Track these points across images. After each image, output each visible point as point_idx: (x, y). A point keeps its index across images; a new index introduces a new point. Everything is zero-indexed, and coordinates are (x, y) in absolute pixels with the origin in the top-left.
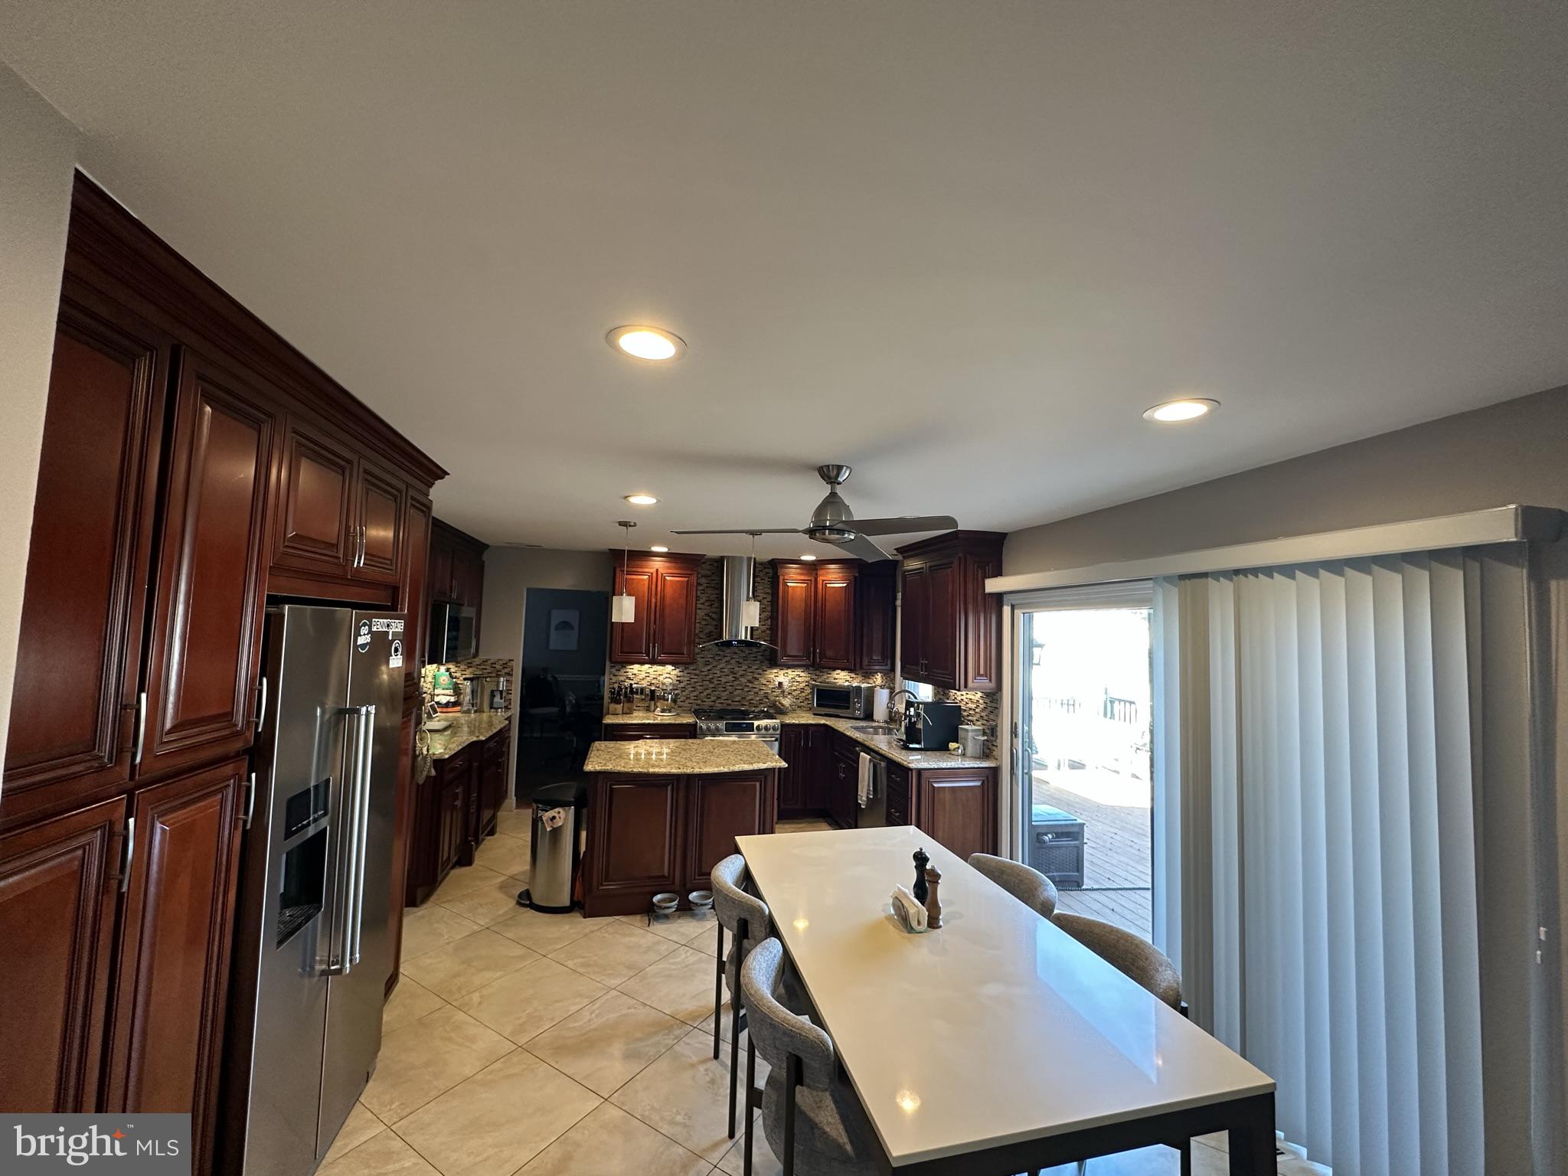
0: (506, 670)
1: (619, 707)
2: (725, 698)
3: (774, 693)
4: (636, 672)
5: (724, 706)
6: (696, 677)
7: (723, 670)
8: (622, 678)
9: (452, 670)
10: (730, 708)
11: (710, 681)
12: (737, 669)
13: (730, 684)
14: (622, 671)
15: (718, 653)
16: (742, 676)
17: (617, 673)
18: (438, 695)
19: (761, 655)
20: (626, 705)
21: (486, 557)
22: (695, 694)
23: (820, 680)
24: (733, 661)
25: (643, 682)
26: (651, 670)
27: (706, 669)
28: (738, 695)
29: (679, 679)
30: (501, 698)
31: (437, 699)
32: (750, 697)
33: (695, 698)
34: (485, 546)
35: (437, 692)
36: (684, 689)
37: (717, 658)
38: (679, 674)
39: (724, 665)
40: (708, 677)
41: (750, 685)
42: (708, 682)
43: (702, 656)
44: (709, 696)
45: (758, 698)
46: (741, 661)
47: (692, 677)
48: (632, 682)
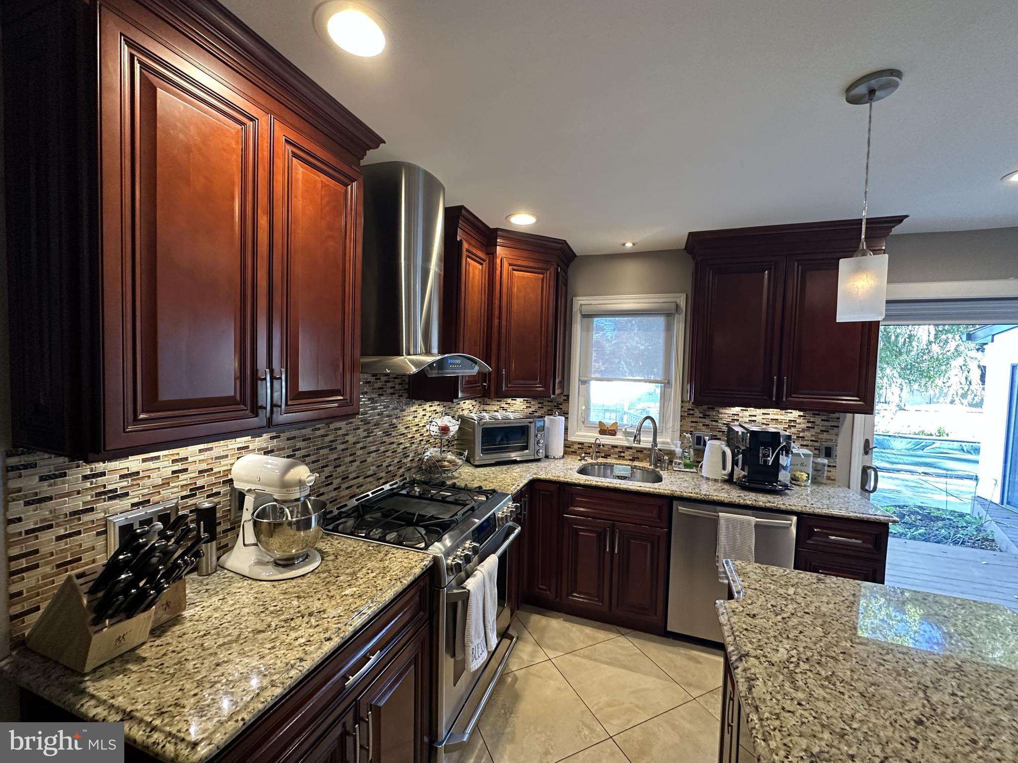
2: (354, 475)
13: (360, 445)
16: (377, 424)
19: (400, 384)
25: (164, 493)
40: (327, 439)
42: (326, 451)
47: (300, 444)
48: (126, 503)
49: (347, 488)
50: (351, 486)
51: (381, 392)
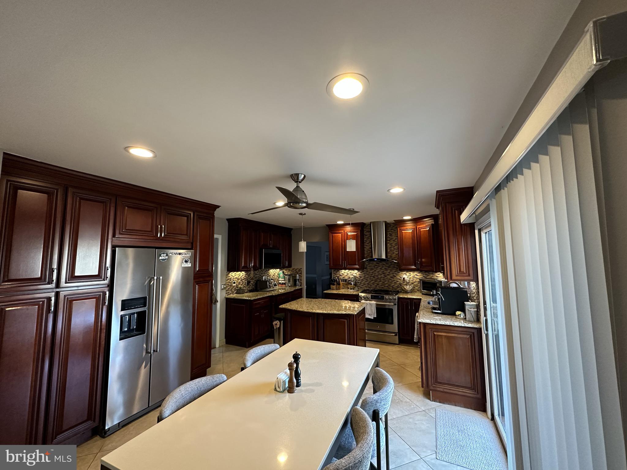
0: (300, 272)
1: (334, 287)
2: (381, 285)
3: (404, 283)
4: (343, 273)
5: (381, 289)
6: (367, 275)
7: (379, 272)
8: (338, 275)
9: (285, 272)
10: (383, 289)
11: (374, 277)
12: (385, 272)
13: (383, 278)
14: (338, 272)
15: (376, 265)
16: (388, 275)
17: (336, 273)
18: (280, 280)
19: (396, 265)
20: (337, 286)
21: (292, 232)
22: (367, 282)
23: (428, 277)
24: (383, 268)
25: (346, 277)
26: (349, 272)
27: (371, 272)
28: (387, 284)
29: (360, 276)
30: (299, 282)
31: (280, 282)
32: (393, 285)
33: (368, 284)
34: (291, 229)
35: (280, 279)
36: (362, 280)
37: (376, 267)
38: (360, 274)
39: (379, 270)
40: (372, 275)
41: (392, 279)
42: (373, 278)
43: (369, 266)
44: (373, 284)
45: (396, 285)
46: (387, 268)
47: (366, 275)
48: (342, 277)
49: (379, 287)
50: (380, 287)
51: (389, 267)
